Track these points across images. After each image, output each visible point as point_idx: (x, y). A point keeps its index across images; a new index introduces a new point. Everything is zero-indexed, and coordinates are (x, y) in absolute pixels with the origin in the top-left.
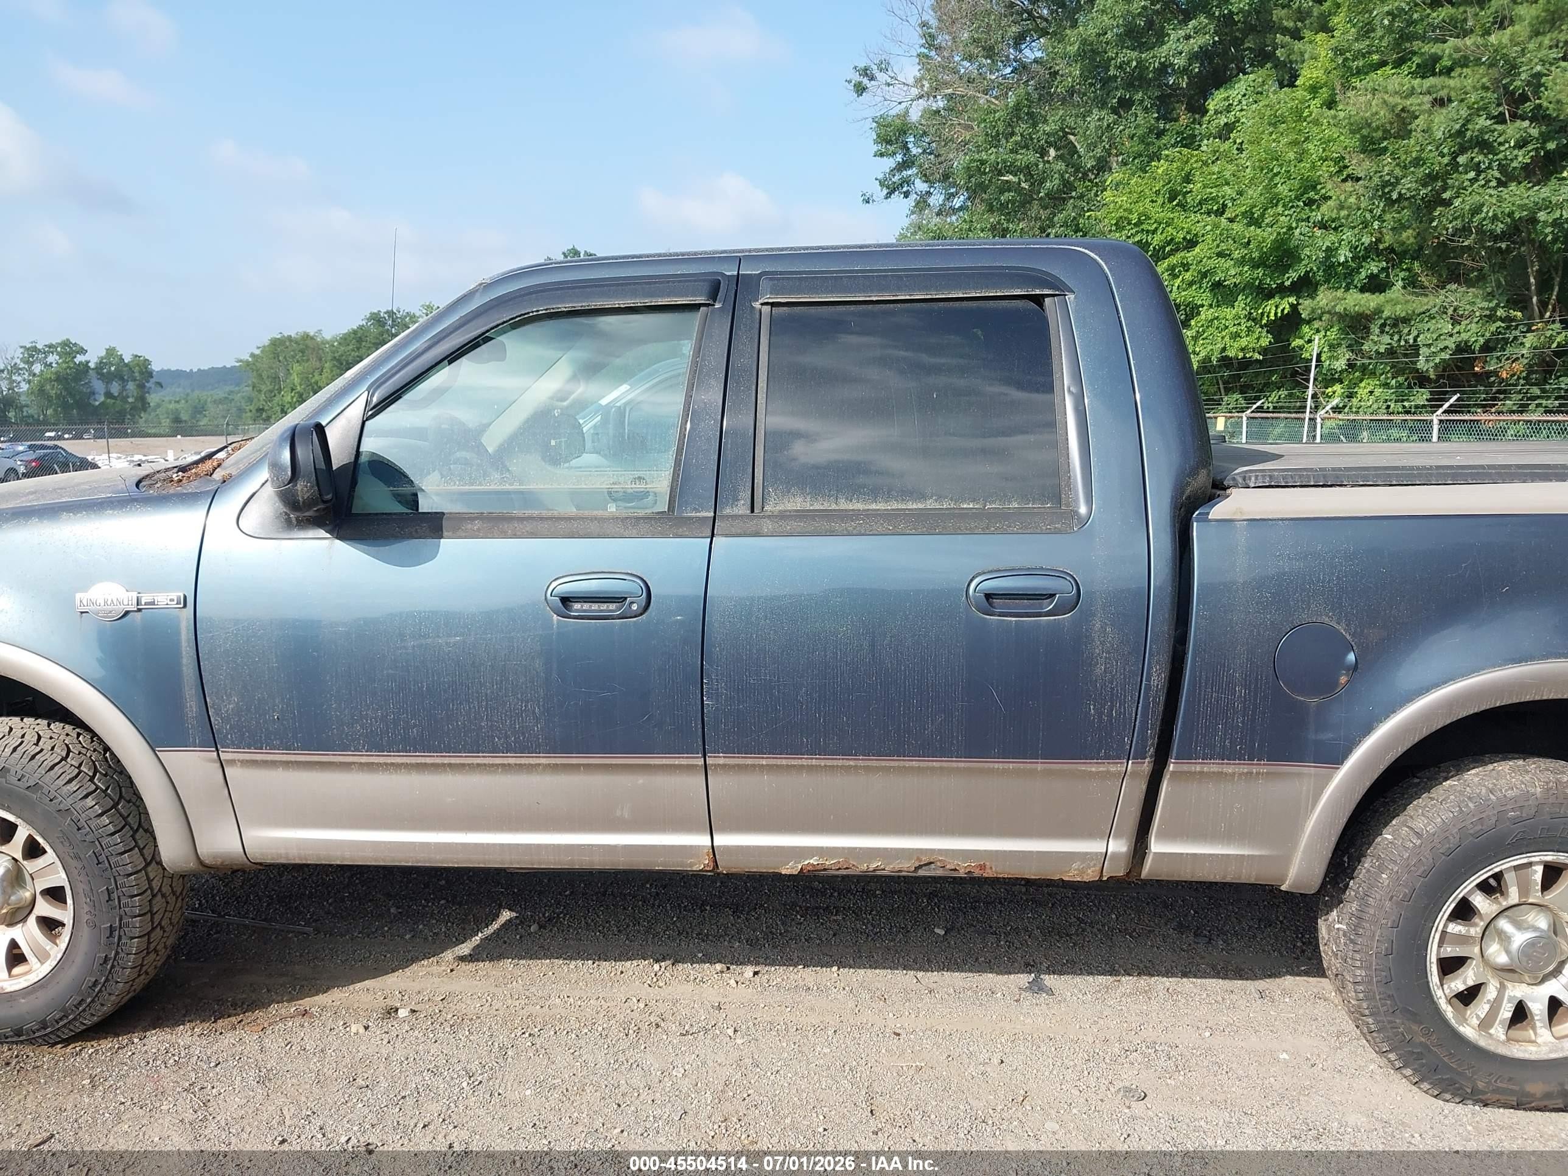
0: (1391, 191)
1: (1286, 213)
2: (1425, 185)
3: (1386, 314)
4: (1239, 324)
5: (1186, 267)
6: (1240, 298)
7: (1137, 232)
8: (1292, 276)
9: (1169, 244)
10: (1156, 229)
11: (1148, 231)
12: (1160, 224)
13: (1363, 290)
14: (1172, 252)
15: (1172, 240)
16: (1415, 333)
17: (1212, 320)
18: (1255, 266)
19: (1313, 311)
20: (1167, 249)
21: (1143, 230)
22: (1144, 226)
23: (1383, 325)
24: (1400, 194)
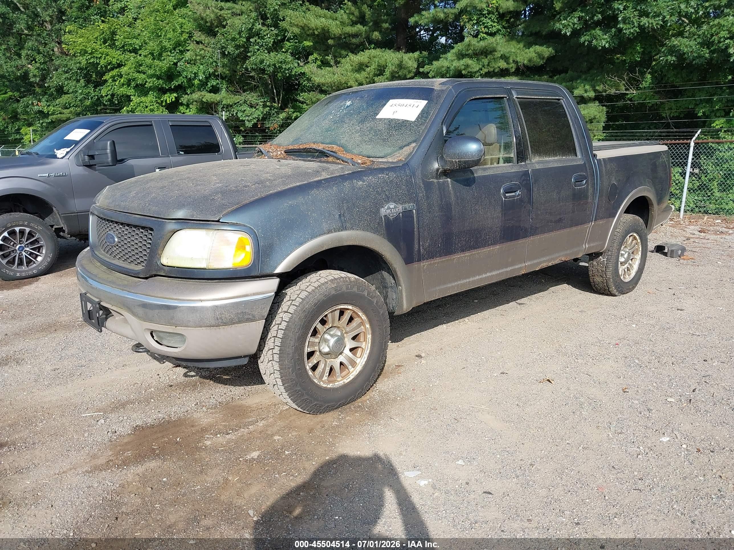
0: (225, 50)
1: (172, 55)
2: (237, 49)
3: (224, 102)
4: (153, 105)
5: (121, 76)
6: (150, 93)
7: (91, 57)
8: (175, 83)
9: (109, 65)
10: (101, 57)
11: (97, 57)
12: (102, 54)
13: (210, 92)
14: (112, 69)
15: (111, 62)
16: (236, 111)
17: (139, 103)
18: (158, 78)
19: (188, 100)
20: (109, 67)
21: (94, 57)
22: (95, 55)
23: (223, 107)
24: (228, 52)
